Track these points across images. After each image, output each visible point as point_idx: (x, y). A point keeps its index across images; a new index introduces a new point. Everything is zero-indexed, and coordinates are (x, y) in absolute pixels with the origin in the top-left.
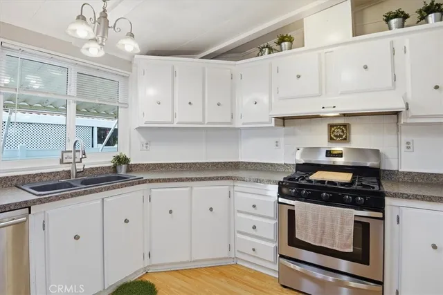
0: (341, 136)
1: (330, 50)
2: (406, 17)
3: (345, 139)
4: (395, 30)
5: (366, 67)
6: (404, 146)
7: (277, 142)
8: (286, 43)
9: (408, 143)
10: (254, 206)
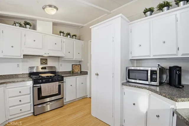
0: (45, 63)
1: (46, 35)
2: (64, 34)
3: (46, 63)
4: (62, 36)
5: (56, 44)
6: (60, 65)
7: (18, 65)
8: (29, 26)
9: (61, 64)
10: (20, 92)
